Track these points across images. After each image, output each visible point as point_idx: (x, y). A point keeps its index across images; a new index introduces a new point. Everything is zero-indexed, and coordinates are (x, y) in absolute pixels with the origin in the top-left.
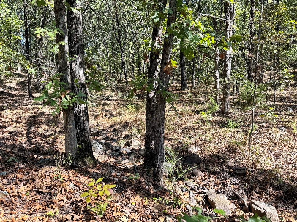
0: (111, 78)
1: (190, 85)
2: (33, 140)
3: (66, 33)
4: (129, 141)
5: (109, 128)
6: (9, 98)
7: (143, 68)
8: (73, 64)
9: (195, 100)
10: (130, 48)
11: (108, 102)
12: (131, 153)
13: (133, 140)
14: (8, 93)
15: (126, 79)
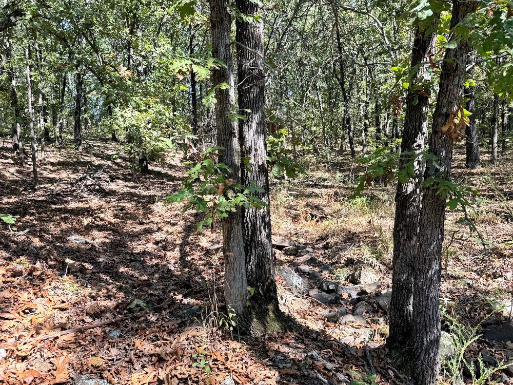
0: (324, 148)
1: (486, 157)
2: (189, 258)
3: (230, 66)
4: (354, 274)
5: (317, 241)
6: (167, 182)
7: (385, 126)
8: (245, 128)
9: (502, 190)
10: (362, 92)
11: (316, 191)
12: (358, 300)
13: (363, 272)
14: (167, 176)
15: (352, 149)
